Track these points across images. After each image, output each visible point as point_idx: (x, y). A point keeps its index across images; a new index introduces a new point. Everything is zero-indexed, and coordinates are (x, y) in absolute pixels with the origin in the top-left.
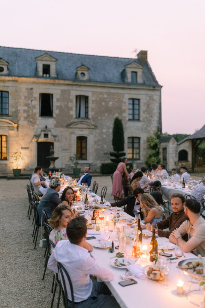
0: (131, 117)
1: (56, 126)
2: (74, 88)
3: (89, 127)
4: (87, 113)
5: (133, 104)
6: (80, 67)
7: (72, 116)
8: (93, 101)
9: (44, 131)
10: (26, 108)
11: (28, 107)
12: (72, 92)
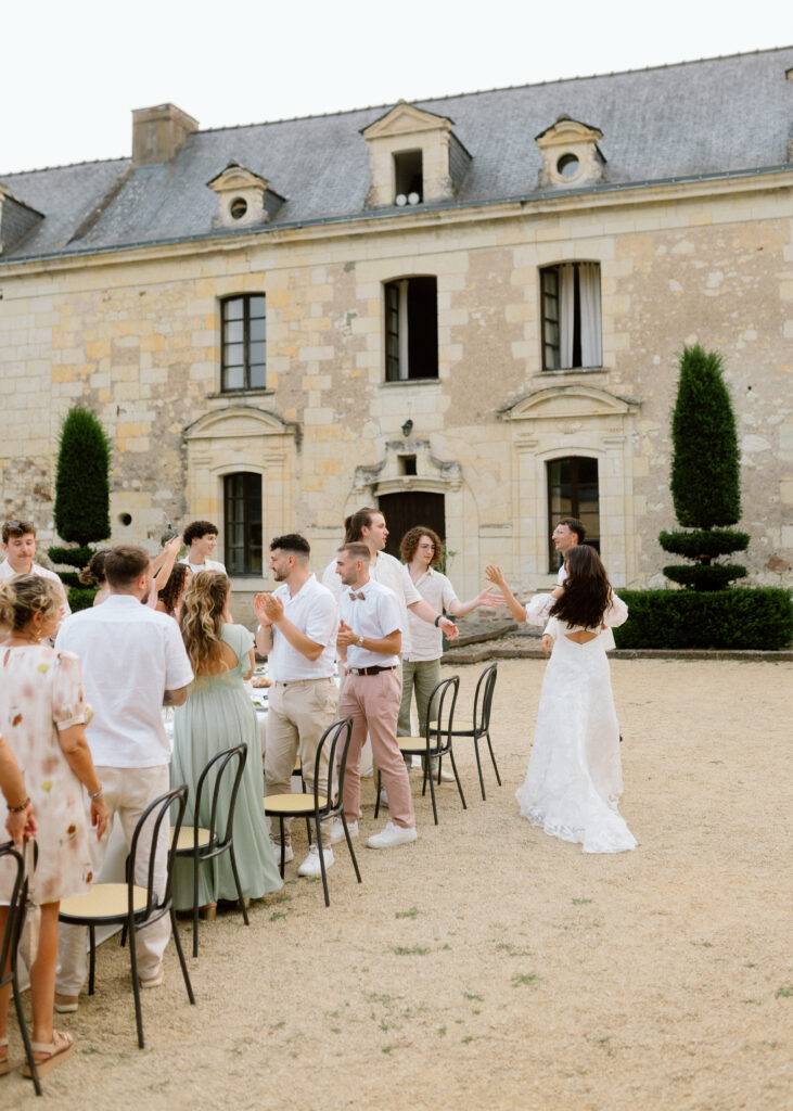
1: (451, 420)
2: (530, 231)
3: (602, 410)
6: (553, 128)
7: (522, 363)
8: (621, 282)
9: (398, 444)
10: (328, 352)
11: (339, 348)
12: (518, 253)
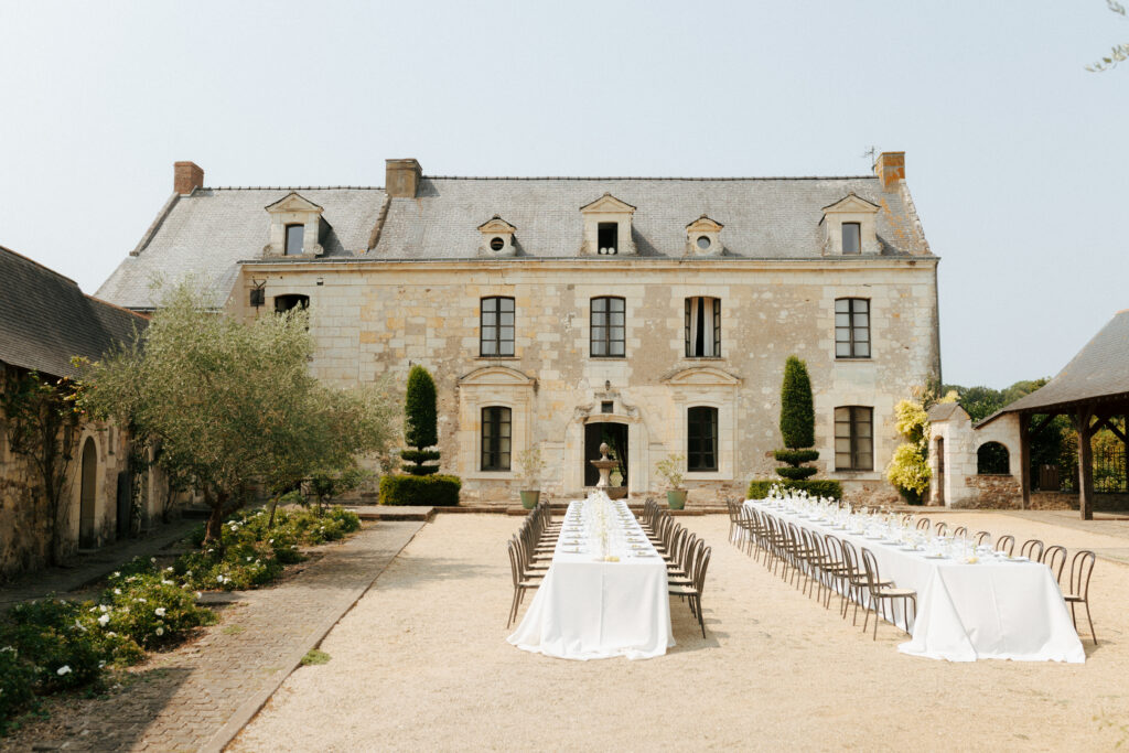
0: (845, 350)
1: (632, 381)
2: (681, 278)
3: (723, 382)
4: (717, 342)
5: (851, 313)
6: (697, 221)
7: (676, 352)
8: (733, 311)
9: (603, 395)
10: (556, 337)
11: (564, 335)
12: (675, 289)
